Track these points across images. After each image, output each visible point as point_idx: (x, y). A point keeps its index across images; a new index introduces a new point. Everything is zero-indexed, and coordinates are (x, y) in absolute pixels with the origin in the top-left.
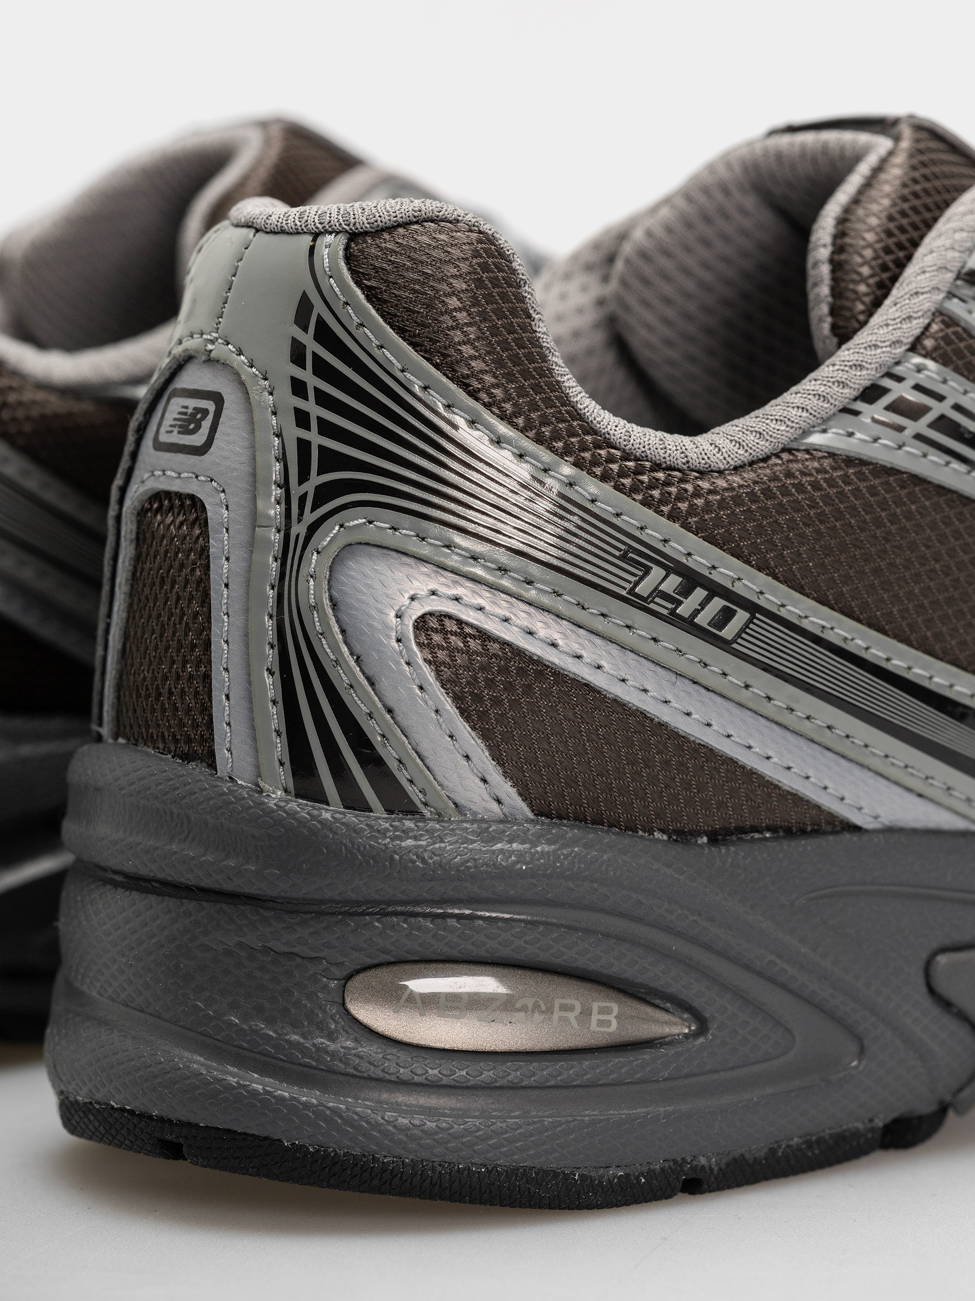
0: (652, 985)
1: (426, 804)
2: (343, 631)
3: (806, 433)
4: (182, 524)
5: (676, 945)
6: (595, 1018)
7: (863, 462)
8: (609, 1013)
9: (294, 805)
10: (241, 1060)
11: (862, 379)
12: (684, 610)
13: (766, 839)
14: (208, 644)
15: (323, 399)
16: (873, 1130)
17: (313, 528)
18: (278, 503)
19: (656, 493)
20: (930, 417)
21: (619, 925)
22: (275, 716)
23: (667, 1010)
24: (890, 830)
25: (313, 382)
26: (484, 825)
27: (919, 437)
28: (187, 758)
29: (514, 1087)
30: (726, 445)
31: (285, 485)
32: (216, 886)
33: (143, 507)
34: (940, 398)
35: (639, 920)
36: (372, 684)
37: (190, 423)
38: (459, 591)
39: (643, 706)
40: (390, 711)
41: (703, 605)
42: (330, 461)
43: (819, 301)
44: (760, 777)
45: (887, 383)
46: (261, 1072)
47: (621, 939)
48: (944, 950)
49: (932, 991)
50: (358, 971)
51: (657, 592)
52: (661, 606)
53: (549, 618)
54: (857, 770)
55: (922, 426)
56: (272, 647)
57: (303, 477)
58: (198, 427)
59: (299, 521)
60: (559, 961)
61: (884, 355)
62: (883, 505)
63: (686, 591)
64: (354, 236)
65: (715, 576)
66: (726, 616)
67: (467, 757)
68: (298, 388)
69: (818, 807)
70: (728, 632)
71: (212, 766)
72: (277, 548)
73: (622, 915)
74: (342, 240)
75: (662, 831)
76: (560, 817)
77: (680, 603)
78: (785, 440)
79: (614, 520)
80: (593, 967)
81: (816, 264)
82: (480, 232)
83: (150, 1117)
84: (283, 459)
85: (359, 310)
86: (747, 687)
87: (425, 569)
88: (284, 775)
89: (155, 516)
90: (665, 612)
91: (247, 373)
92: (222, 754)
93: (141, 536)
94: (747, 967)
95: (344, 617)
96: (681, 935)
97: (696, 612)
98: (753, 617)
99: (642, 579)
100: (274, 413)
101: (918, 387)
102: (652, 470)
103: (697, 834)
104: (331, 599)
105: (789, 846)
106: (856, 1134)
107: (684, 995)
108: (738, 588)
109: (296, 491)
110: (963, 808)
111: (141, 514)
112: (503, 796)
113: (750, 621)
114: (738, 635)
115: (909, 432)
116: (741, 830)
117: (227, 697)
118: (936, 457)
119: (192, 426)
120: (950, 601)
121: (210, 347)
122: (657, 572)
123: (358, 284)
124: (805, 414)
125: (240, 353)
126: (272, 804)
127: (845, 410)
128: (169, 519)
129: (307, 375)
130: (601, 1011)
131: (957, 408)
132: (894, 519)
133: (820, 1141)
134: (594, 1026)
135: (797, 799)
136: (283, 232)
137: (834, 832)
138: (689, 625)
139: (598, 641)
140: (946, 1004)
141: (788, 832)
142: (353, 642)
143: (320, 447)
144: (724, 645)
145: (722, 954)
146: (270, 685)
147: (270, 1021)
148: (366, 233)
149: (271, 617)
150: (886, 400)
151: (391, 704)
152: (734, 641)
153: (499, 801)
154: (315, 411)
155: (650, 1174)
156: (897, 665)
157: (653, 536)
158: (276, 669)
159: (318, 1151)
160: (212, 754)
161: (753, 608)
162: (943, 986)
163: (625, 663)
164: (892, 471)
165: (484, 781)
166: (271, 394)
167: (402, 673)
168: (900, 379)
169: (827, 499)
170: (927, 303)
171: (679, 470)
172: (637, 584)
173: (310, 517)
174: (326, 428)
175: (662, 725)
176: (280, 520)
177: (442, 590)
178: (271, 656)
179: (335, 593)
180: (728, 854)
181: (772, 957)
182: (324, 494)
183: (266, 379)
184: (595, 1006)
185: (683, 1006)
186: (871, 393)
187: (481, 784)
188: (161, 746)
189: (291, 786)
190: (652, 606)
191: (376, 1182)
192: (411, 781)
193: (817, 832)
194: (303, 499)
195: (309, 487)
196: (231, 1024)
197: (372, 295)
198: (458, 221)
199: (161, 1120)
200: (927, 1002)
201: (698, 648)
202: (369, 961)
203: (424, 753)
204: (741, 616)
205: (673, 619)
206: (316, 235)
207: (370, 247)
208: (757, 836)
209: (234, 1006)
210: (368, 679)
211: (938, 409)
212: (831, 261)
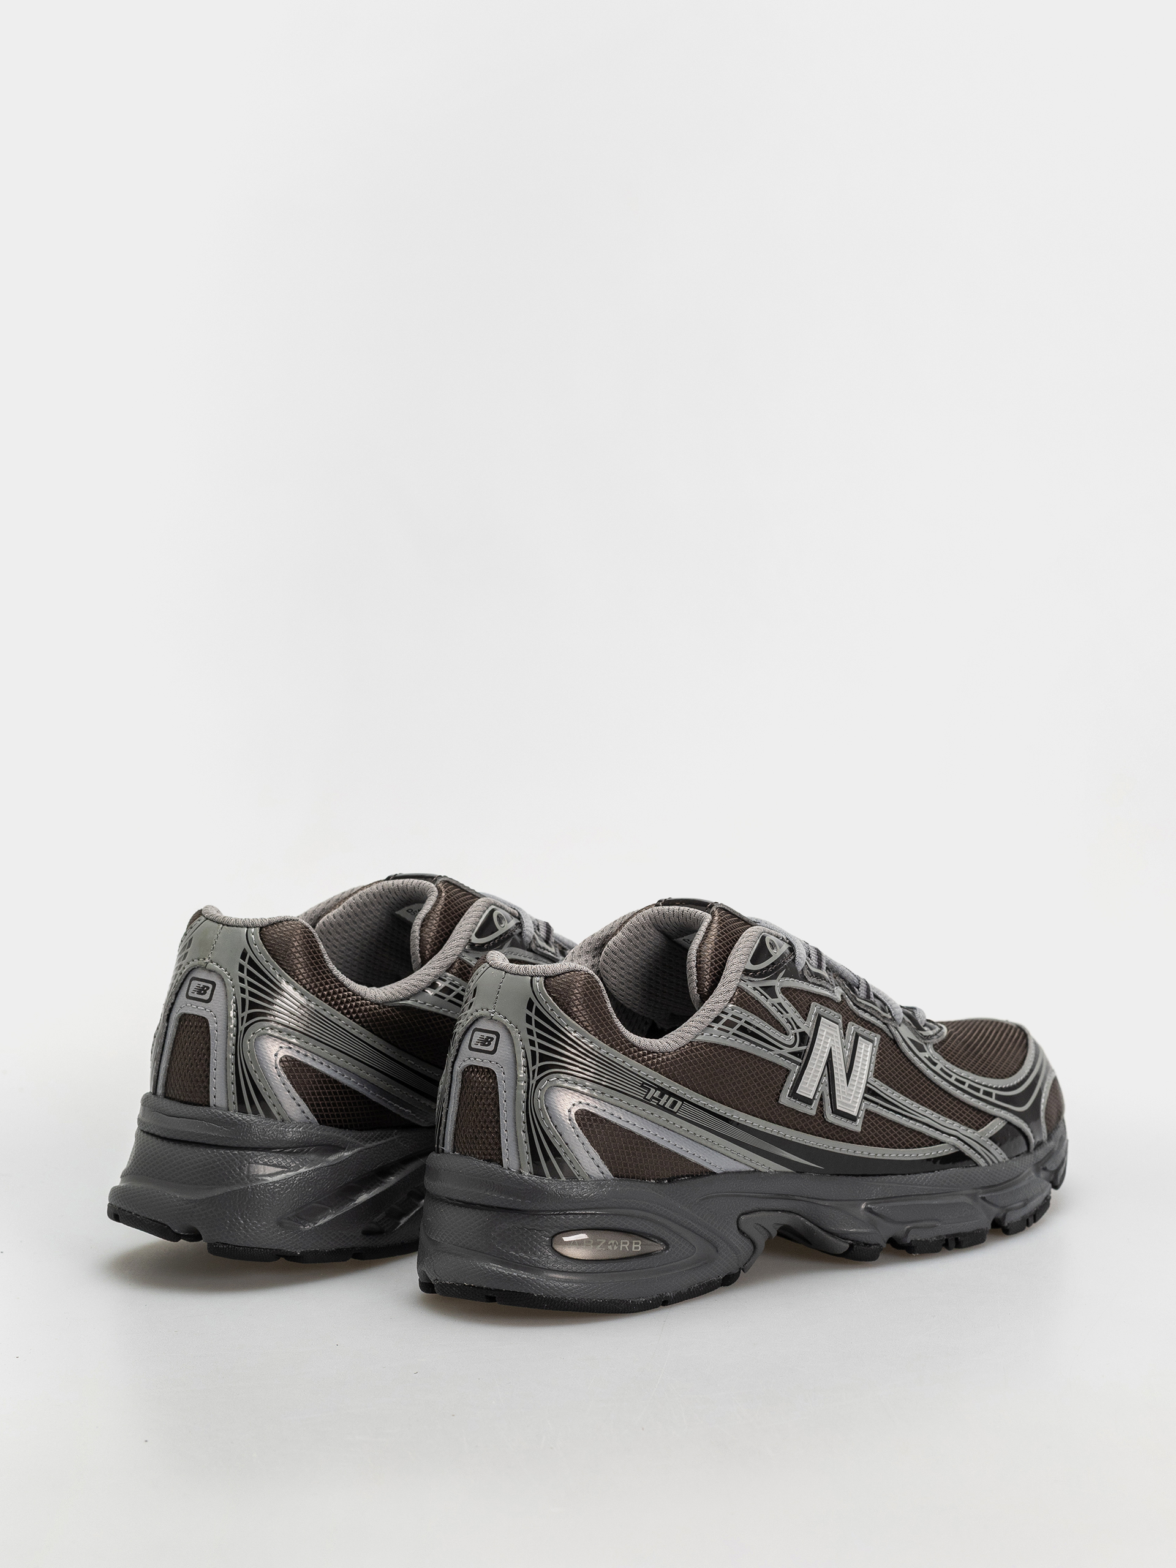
0: (652, 1233)
1: (579, 1176)
2: (550, 1117)
3: (697, 1036)
4: (484, 1078)
5: (659, 1219)
6: (634, 1246)
7: (716, 1045)
8: (638, 1244)
9: (534, 1178)
10: (516, 1267)
11: (714, 1015)
12: (661, 1103)
13: (686, 1179)
14: (498, 1121)
15: (539, 1036)
16: (719, 1280)
17: (538, 1082)
18: (525, 1072)
19: (650, 1062)
20: (737, 1027)
21: (642, 1213)
22: (526, 1147)
23: (656, 1242)
24: (725, 1173)
25: (535, 1030)
26: (599, 1182)
27: (734, 1034)
28: (490, 1161)
29: (601, 1272)
30: (672, 1043)
31: (527, 1066)
32: (506, 1207)
33: (464, 1070)
34: (741, 1019)
35: (648, 1211)
36: (561, 1135)
37: (486, 1042)
38: (588, 1102)
39: (648, 1137)
40: (567, 1144)
41: (667, 1100)
42: (543, 1058)
43: (692, 981)
44: (685, 1158)
45: (723, 1016)
46: (524, 1271)
47: (642, 1218)
48: (743, 1214)
49: (739, 1229)
50: (556, 1235)
51: (653, 1097)
52: (654, 1102)
53: (618, 1109)
54: (715, 1153)
55: (734, 1030)
56: (524, 1123)
57: (534, 1063)
58: (489, 1044)
59: (533, 1079)
60: (623, 1227)
61: (721, 1006)
62: (723, 1059)
63: (662, 1096)
64: (546, 978)
65: (670, 1090)
66: (675, 1103)
67: (593, 1159)
68: (530, 1032)
69: (702, 1167)
70: (675, 1109)
71: (501, 1164)
72: (525, 1088)
73: (643, 1210)
74: (542, 979)
75: (653, 1179)
76: (621, 1177)
77: (659, 1101)
78: (690, 1039)
79: (638, 1073)
80: (633, 1229)
81: (691, 968)
82: (588, 974)
83: (482, 1288)
84: (526, 1057)
85: (551, 1005)
86: (681, 1127)
87: (577, 1094)
88: (530, 1167)
89: (471, 1074)
90: (655, 1104)
91: (509, 1026)
92: (505, 1160)
93: (464, 1080)
94: (682, 1225)
95: (550, 1112)
96: (661, 1215)
97: (665, 1103)
98: (683, 1103)
99: (648, 1093)
100: (521, 1041)
101: (733, 1016)
102: (648, 1054)
103: (664, 1180)
104: (546, 1106)
105: (693, 1181)
106: (714, 1282)
107: (662, 1236)
108: (678, 1094)
109: (531, 1069)
110: (749, 1163)
111: (464, 1072)
112: (604, 1172)
113: (682, 1105)
114: (679, 1110)
115: (731, 1033)
116: (678, 1177)
117: (507, 1140)
118: (740, 1040)
119: (487, 1043)
120: (745, 1091)
121: (492, 1015)
122: (653, 1090)
123: (550, 995)
124: (697, 1029)
125: (505, 1018)
126: (526, 1178)
127: (709, 1026)
128: (478, 1075)
129: (533, 1027)
130: (636, 1244)
131: (746, 1022)
132: (727, 1064)
133: (704, 1285)
134: (633, 1250)
135: (696, 1165)
136: (518, 974)
137: (707, 1175)
138: (663, 1108)
139: (634, 1115)
140: (743, 1233)
141: (693, 1176)
142: (554, 1121)
143: (539, 1053)
144: (674, 1113)
145: (674, 1221)
146: (524, 1136)
147: (526, 1253)
148: (551, 977)
149: (523, 1112)
150: (723, 1022)
151: (567, 1142)
152: (677, 1112)
153: (603, 1173)
154: (537, 1040)
155: (653, 1300)
156: (728, 1115)
157: (650, 1077)
158: (526, 1131)
159: (546, 1297)
160: (501, 1160)
161: (683, 1100)
162: (743, 1228)
163: (643, 1123)
164: (725, 1047)
165: (598, 1166)
166: (519, 1033)
167: (571, 1131)
168: (727, 1014)
169: (705, 1059)
170: (734, 985)
171: (657, 1053)
172: (646, 1095)
173: (537, 1078)
174: (541, 1046)
175: (654, 1143)
176: (526, 1079)
177: (583, 1101)
178: (524, 1126)
179: (547, 1104)
180: (675, 1186)
181: (690, 1221)
182: (542, 1069)
183: (517, 1028)
184: (634, 1242)
185: (661, 1240)
186: (717, 1020)
187: (597, 1168)
188: (478, 1156)
189: (532, 1171)
190: (651, 1102)
191: (566, 1307)
192: (574, 1168)
193: (702, 1176)
194: (534, 1072)
195: (536, 1067)
196: (512, 1254)
197: (554, 999)
198: (581, 970)
199: (487, 1289)
200: (738, 1233)
201: (666, 1115)
202: (561, 1231)
203: (578, 1158)
204: (679, 1103)
205: (658, 1106)
206: (532, 977)
207: (552, 982)
208: (683, 1178)
209: (512, 1248)
210: (559, 1133)
211: (740, 1023)
212: (696, 967)
